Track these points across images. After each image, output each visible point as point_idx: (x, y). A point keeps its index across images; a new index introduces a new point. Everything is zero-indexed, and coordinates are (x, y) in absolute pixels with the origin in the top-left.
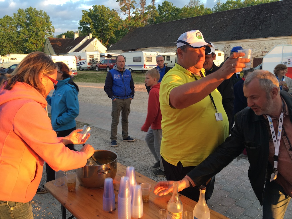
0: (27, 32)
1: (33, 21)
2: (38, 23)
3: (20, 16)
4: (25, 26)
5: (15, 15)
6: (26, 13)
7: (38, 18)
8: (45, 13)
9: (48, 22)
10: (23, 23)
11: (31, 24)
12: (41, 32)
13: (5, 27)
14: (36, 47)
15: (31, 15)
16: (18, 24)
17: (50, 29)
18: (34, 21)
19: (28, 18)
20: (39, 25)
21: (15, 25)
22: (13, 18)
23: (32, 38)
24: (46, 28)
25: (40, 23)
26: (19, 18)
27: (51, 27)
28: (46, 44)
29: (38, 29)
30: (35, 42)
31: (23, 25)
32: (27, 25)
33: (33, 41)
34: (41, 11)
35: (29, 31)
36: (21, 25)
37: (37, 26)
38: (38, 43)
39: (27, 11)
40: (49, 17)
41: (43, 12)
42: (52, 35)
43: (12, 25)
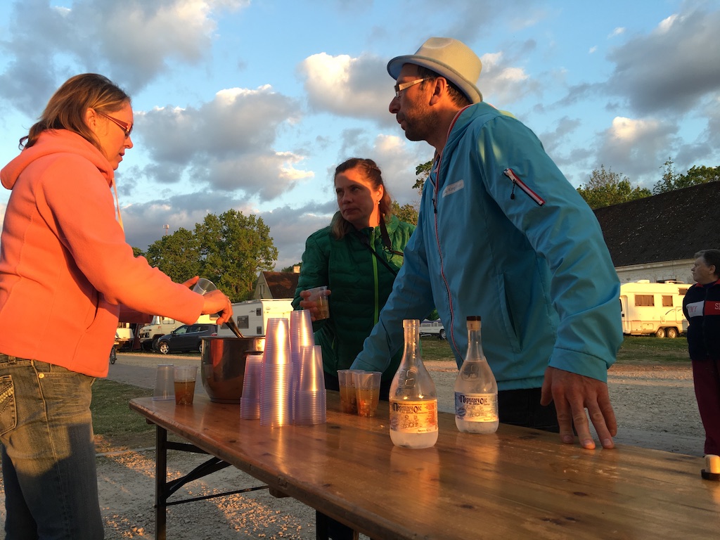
0: (219, 261)
1: (233, 239)
2: (245, 241)
3: (208, 229)
4: (217, 250)
5: (198, 227)
6: (222, 223)
7: (244, 231)
8: (260, 221)
9: (264, 239)
10: (214, 244)
11: (229, 244)
12: (250, 259)
13: (175, 252)
14: (235, 293)
15: (232, 227)
16: (204, 245)
17: (267, 253)
18: (236, 238)
19: (225, 232)
20: (246, 246)
21: (197, 248)
22: (193, 233)
23: (230, 274)
24: (259, 252)
25: (249, 242)
26: (207, 234)
27: (270, 250)
28: (258, 286)
29: (244, 255)
30: (234, 281)
31: (213, 247)
32: (222, 246)
33: (231, 280)
34: (252, 217)
35: (224, 259)
36: (209, 247)
37: (241, 248)
38: (242, 283)
39: (224, 219)
40: (268, 230)
41: (257, 218)
42: (272, 266)
43: (191, 247)
